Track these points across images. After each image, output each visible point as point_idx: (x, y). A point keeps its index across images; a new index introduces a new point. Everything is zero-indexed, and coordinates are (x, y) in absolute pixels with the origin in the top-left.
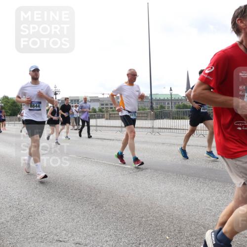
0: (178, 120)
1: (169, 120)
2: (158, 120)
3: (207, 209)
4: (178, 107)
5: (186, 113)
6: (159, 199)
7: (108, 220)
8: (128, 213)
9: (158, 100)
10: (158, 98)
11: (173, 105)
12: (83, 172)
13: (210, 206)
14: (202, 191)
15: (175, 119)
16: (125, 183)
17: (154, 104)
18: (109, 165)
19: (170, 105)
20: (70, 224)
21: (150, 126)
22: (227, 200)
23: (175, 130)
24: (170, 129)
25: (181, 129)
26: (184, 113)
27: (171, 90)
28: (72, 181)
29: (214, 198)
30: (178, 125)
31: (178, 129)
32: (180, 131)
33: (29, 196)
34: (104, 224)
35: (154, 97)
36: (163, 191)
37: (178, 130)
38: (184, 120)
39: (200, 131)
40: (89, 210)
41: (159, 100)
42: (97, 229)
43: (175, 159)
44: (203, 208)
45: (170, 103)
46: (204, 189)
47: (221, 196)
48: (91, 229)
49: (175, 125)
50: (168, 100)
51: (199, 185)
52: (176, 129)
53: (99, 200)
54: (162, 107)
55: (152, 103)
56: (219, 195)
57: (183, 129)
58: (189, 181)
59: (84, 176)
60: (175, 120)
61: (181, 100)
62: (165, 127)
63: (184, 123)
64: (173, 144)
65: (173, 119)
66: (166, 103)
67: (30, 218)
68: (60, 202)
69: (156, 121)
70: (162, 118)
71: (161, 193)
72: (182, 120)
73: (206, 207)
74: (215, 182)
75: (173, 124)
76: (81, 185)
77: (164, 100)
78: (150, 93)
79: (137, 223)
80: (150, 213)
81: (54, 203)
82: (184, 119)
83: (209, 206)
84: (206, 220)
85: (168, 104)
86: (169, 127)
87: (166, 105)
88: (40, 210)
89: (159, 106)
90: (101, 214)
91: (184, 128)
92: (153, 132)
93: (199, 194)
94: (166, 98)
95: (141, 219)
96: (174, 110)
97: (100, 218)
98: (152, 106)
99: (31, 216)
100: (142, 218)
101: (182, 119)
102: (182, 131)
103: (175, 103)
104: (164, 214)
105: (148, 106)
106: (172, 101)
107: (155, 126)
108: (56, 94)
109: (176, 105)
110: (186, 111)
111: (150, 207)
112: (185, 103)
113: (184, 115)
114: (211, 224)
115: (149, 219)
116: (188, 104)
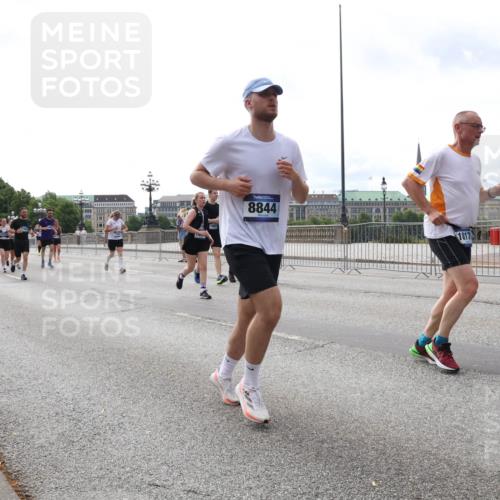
0: (396, 245)
1: (379, 245)
2: (356, 245)
3: (457, 427)
4: (398, 218)
5: (415, 229)
6: (357, 404)
7: (252, 445)
8: (295, 431)
9: (357, 203)
10: (357, 199)
11: (387, 214)
12: (204, 346)
14: (445, 389)
15: (392, 242)
16: (288, 372)
17: (349, 210)
19: (382, 214)
20: (176, 452)
21: (340, 255)
23: (392, 265)
24: (381, 262)
25: (403, 263)
26: (409, 230)
27: (384, 183)
28: (180, 366)
30: (396, 254)
31: (399, 263)
32: (401, 266)
33: (94, 393)
34: (244, 453)
35: (348, 198)
36: (364, 388)
37: (396, 265)
38: (410, 245)
40: (215, 424)
41: (360, 203)
42: (230, 464)
43: (390, 323)
44: (448, 424)
45: (382, 210)
46: (451, 386)
47: (484, 401)
48: (219, 462)
49: (392, 255)
50: (376, 203)
52: (393, 263)
54: (365, 218)
55: (344, 208)
57: (408, 263)
58: (419, 369)
59: (206, 356)
60: (392, 245)
61: (404, 203)
62: (371, 258)
63: (410, 250)
64: (386, 293)
65: (387, 242)
66: (374, 210)
67: (98, 437)
68: (156, 408)
69: (352, 245)
70: (364, 240)
71: (362, 393)
72: (405, 245)
73: (454, 423)
74: (472, 372)
75: (388, 252)
76: (199, 374)
77: (369, 203)
78: (340, 188)
79: (313, 453)
80: (338, 433)
81: (145, 408)
82: (410, 242)
83: (460, 421)
84: (453, 448)
85: (378, 211)
86: (379, 259)
87: (374, 214)
88: (116, 422)
89: (358, 215)
90: (239, 433)
91: (414, 261)
92: (346, 268)
93: (439, 396)
94: (373, 200)
96: (390, 223)
97: (237, 441)
98: (344, 216)
99: (99, 434)
100: (322, 442)
101: (405, 242)
102: (405, 266)
103: (391, 210)
104: (368, 435)
105: (335, 216)
106: (386, 204)
107: (351, 256)
108: (150, 189)
109: (394, 214)
110: (414, 226)
111: (338, 420)
112: (413, 210)
113: (410, 233)
114: (463, 459)
115: (337, 444)
116: (418, 213)
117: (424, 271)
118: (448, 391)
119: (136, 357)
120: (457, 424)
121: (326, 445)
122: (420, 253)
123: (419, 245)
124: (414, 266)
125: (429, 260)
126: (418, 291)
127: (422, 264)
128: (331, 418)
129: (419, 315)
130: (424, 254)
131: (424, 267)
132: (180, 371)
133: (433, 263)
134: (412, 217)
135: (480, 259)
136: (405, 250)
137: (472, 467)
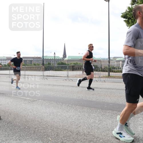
0: (58, 71)
1: (53, 71)
2: (46, 71)
4: (59, 64)
5: (63, 67)
9: (47, 60)
10: (47, 58)
11: (55, 63)
14: (70, 111)
17: (45, 62)
21: (42, 74)
23: (56, 77)
26: (61, 67)
29: (77, 115)
30: (58, 74)
39: (70, 78)
40: (4, 125)
42: (8, 137)
43: (55, 94)
44: (71, 121)
46: (72, 110)
47: (81, 114)
49: (56, 74)
50: (53, 60)
52: (57, 76)
54: (49, 64)
55: (43, 61)
57: (61, 77)
61: (60, 60)
62: (51, 75)
63: (61, 73)
64: (55, 85)
65: (55, 71)
70: (49, 70)
72: (60, 71)
74: (77, 106)
77: (50, 60)
79: (33, 132)
82: (62, 71)
84: (72, 128)
86: (53, 75)
87: (52, 63)
89: (47, 63)
91: (61, 76)
92: (43, 78)
98: (43, 63)
102: (60, 77)
105: (41, 63)
106: (55, 60)
107: (45, 75)
109: (57, 63)
110: (63, 66)
112: (63, 62)
113: (61, 68)
114: (75, 130)
115: (40, 129)
116: (64, 62)
117: (65, 79)
118: (71, 112)
120: (74, 121)
123: (64, 72)
124: (63, 77)
125: (67, 76)
126: (64, 84)
129: (63, 91)
130: (65, 74)
131: (65, 78)
133: (68, 76)
134: (62, 64)
135: (80, 75)
136: (60, 73)
137: (77, 132)
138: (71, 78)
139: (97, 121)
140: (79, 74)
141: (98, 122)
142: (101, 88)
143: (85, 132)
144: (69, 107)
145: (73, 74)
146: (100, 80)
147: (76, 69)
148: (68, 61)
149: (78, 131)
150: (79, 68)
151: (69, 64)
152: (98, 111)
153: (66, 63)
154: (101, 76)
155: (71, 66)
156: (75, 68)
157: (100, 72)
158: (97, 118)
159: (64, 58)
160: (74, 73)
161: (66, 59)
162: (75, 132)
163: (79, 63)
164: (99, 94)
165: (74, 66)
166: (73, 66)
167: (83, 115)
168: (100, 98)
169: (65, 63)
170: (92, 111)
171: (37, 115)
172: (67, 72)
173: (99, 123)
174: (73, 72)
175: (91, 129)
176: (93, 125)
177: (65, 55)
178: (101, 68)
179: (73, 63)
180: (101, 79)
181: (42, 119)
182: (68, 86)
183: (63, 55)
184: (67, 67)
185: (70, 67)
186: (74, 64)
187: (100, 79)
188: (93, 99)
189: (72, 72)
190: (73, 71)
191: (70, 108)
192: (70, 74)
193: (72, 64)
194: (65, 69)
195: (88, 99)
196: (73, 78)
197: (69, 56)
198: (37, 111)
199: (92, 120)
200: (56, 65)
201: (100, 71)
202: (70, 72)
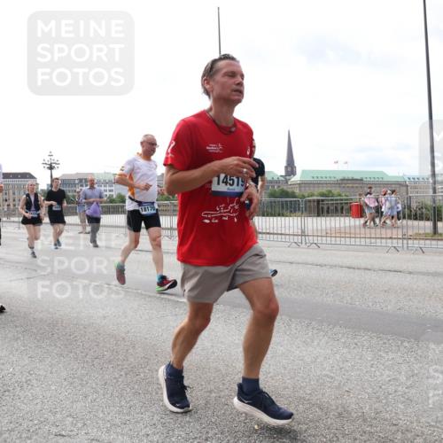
0: (271, 218)
1: (256, 218)
3: (327, 375)
4: (272, 195)
5: (287, 205)
7: (148, 396)
13: (331, 371)
14: (315, 343)
15: (268, 216)
18: (150, 296)
20: (79, 405)
22: (360, 359)
23: (268, 236)
25: (277, 234)
26: (283, 205)
28: (81, 327)
29: (338, 356)
30: (272, 226)
31: (274, 234)
32: (276, 236)
37: (272, 236)
38: (283, 218)
39: (311, 238)
40: (115, 378)
42: (129, 414)
44: (319, 373)
46: (320, 340)
47: (349, 352)
48: (119, 413)
49: (268, 226)
51: (310, 334)
52: (268, 233)
53: (132, 360)
56: (345, 350)
57: (281, 234)
58: (293, 326)
59: (105, 318)
60: (268, 218)
61: (278, 182)
63: (283, 223)
65: (263, 216)
67: (7, 393)
68: (60, 365)
72: (279, 218)
73: (324, 372)
74: (338, 328)
75: (264, 224)
76: (99, 334)
80: (223, 384)
81: (51, 366)
82: (283, 216)
83: (329, 370)
84: (323, 394)
88: (24, 380)
90: (136, 387)
91: (283, 232)
93: (311, 349)
95: (208, 394)
97: (134, 394)
100: (211, 392)
101: (279, 215)
102: (280, 236)
108: (51, 168)
109: (269, 191)
110: (286, 201)
111: (224, 372)
112: (285, 188)
113: (283, 207)
114: (333, 403)
115: (223, 394)
116: (290, 190)
117: (296, 241)
118: (318, 344)
119: (41, 320)
120: (328, 373)
121: (214, 395)
122: (291, 225)
123: (291, 218)
124: (287, 237)
125: (300, 231)
126: (291, 258)
127: (294, 235)
128: (218, 370)
129: (292, 279)
130: (295, 225)
131: (296, 237)
132: (82, 332)
133: (303, 234)
134: (285, 194)
135: (343, 230)
136: (279, 223)
137: (340, 410)
138: (315, 238)
139: (403, 378)
140: (338, 226)
141: (407, 379)
142: (410, 273)
143: (366, 409)
144: (313, 329)
145: (319, 228)
146: (405, 246)
147: (328, 212)
148: (302, 184)
149: (343, 407)
150: (339, 208)
151: (306, 194)
152: (406, 344)
153: (297, 191)
154: (410, 233)
155: (314, 201)
156: (325, 207)
157: (405, 222)
158: (404, 367)
159: (288, 177)
160: (323, 223)
161: (296, 178)
162: (334, 407)
163: (336, 191)
164: (406, 290)
165: (323, 201)
166: (318, 201)
167: (357, 357)
168: (411, 303)
169: (294, 193)
170: (385, 343)
171: (213, 353)
172: (299, 218)
173: (409, 383)
174: (319, 218)
175: (384, 401)
176: (391, 389)
177: (290, 167)
178: (409, 207)
179: (317, 191)
180: (410, 242)
181: (227, 365)
182: (307, 264)
183: (286, 167)
184: (299, 205)
185: (308, 204)
186: (323, 195)
187: (405, 241)
188: (387, 306)
189: (315, 219)
190: (318, 216)
191: (315, 331)
192: (310, 227)
193: (316, 193)
194: (295, 211)
195: (370, 304)
196: (319, 238)
197: (303, 171)
198: (212, 340)
199: (387, 372)
200: (265, 199)
201: (404, 218)
202: (310, 219)
